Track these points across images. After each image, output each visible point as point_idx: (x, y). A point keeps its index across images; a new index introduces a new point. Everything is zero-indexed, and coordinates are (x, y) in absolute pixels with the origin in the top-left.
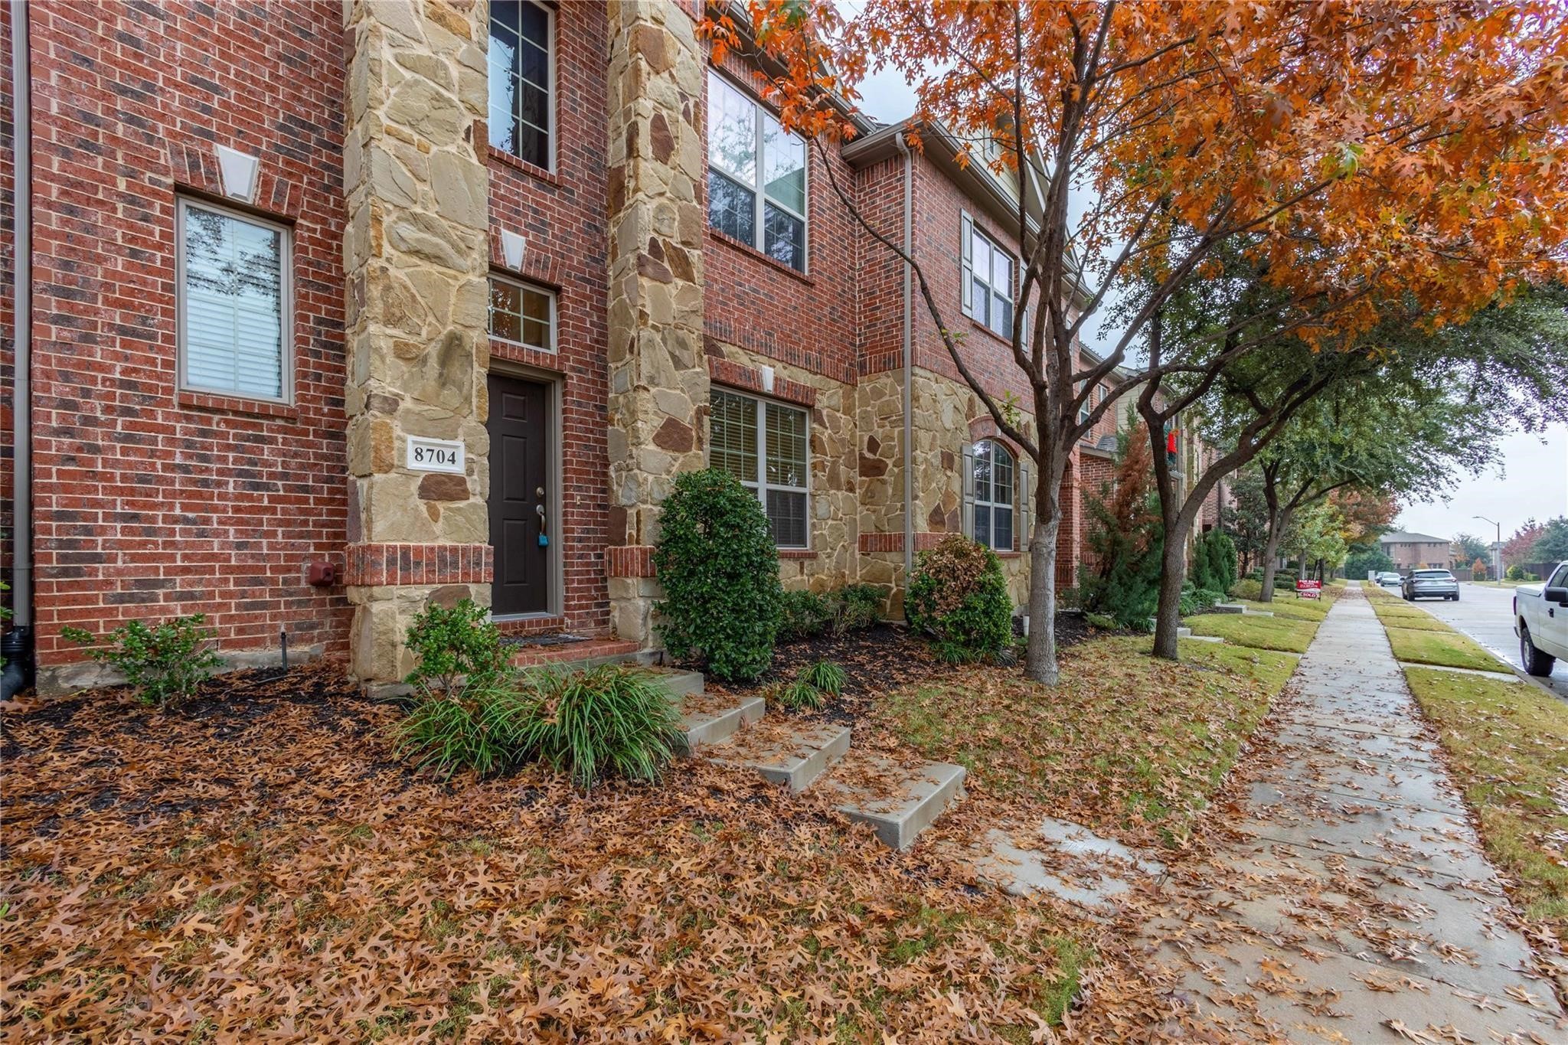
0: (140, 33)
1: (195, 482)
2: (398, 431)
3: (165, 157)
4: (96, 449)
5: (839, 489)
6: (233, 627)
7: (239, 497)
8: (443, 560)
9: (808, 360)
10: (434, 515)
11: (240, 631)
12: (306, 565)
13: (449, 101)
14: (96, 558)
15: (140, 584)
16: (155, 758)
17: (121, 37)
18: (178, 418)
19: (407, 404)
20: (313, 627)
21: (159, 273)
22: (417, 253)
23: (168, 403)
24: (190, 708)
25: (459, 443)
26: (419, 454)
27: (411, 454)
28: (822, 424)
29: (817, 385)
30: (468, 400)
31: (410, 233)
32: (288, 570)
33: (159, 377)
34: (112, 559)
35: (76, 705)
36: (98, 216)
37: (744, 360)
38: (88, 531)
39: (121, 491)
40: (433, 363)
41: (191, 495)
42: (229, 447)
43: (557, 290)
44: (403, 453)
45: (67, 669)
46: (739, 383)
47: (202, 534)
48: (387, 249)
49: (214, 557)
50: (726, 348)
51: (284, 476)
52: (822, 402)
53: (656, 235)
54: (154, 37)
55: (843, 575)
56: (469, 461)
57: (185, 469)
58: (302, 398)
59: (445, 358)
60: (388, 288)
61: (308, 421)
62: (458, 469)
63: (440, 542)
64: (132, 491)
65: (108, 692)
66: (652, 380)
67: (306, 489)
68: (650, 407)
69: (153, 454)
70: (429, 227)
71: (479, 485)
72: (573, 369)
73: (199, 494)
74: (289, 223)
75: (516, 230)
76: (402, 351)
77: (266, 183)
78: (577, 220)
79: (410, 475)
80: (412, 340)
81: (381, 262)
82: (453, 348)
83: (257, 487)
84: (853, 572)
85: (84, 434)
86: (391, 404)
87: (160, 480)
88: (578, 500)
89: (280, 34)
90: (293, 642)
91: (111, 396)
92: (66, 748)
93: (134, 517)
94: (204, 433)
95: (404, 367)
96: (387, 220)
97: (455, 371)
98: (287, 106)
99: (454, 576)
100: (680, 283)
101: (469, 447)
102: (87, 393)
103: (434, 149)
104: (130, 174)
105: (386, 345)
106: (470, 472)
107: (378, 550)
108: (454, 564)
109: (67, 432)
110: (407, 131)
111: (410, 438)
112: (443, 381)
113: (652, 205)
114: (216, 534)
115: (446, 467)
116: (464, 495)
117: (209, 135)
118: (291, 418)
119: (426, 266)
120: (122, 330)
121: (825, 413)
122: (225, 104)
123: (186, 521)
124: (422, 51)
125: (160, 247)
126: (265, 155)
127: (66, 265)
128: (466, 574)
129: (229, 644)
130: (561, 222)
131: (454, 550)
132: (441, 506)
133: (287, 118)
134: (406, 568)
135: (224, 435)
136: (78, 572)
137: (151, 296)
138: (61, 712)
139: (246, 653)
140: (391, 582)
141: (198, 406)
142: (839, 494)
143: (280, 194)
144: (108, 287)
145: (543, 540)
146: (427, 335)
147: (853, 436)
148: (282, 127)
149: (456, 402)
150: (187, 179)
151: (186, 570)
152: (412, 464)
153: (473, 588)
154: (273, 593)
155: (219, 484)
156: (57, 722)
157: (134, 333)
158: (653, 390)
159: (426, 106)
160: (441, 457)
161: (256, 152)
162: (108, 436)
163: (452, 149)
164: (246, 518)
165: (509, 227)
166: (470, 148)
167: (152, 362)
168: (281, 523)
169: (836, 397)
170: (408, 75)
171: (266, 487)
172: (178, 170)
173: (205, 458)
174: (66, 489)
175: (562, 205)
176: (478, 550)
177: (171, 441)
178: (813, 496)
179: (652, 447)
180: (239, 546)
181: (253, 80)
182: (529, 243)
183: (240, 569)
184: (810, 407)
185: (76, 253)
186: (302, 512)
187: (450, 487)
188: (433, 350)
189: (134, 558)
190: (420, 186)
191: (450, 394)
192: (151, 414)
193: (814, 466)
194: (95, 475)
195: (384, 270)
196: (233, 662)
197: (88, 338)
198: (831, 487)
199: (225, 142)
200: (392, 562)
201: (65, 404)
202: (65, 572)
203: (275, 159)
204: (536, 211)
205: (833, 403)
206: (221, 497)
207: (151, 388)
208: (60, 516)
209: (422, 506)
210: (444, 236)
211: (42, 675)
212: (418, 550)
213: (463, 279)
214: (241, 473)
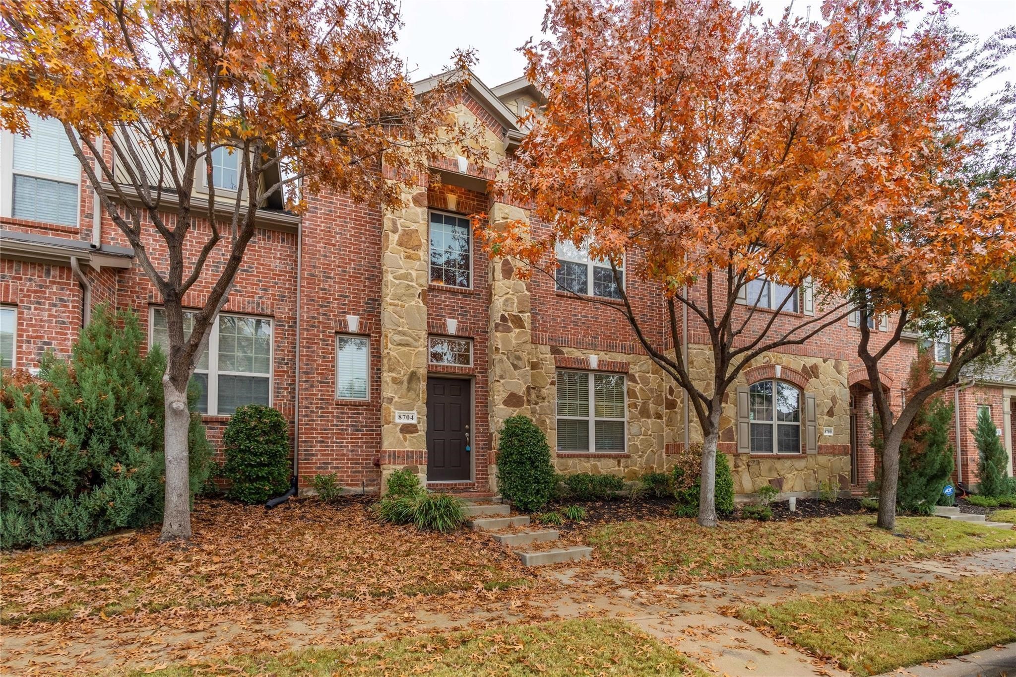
0: (327, 287)
1: (339, 430)
2: (392, 410)
3: (332, 324)
4: (313, 421)
5: (649, 417)
6: (350, 479)
7: (352, 434)
8: (408, 456)
9: (623, 347)
10: (405, 439)
11: (352, 480)
12: (372, 458)
13: (412, 286)
14: (313, 455)
15: (324, 463)
16: (318, 512)
17: (322, 289)
18: (335, 408)
19: (396, 399)
20: (374, 480)
21: (330, 362)
22: (400, 344)
23: (332, 404)
24: (332, 502)
25: (415, 412)
26: (400, 417)
27: (397, 417)
28: (635, 381)
29: (631, 360)
30: (418, 395)
31: (397, 338)
32: (367, 459)
33: (330, 396)
34: (317, 455)
35: (305, 500)
36: (315, 346)
37: (577, 354)
38: (311, 446)
39: (320, 434)
40: (405, 383)
41: (338, 434)
42: (349, 417)
43: (473, 339)
44: (394, 418)
45: (305, 489)
46: (574, 366)
47: (341, 447)
48: (390, 345)
49: (344, 455)
50: (565, 350)
51: (366, 426)
52: (634, 370)
53: (503, 313)
54: (330, 286)
55: (652, 468)
56: (419, 418)
57: (337, 425)
58: (372, 398)
59: (410, 381)
60: (390, 359)
61: (374, 406)
62: (414, 422)
63: (407, 449)
64: (322, 433)
65: (314, 497)
66: (501, 377)
67: (372, 430)
68: (501, 388)
69: (328, 421)
70: (404, 334)
71: (422, 428)
72: (479, 372)
73: (340, 434)
74: (368, 335)
75: (453, 318)
76: (394, 381)
77: (361, 324)
78: (482, 306)
79: (397, 425)
80: (398, 376)
81: (388, 351)
82: (413, 377)
83: (357, 430)
84: (661, 466)
85: (311, 416)
86: (390, 400)
87: (330, 429)
88: (481, 430)
89: (366, 271)
90: (367, 486)
91: (317, 403)
92: (300, 509)
93: (323, 442)
94: (342, 413)
95: (395, 386)
96: (389, 335)
97: (414, 385)
98: (368, 295)
99: (412, 462)
100: (517, 330)
101: (418, 413)
102: (311, 403)
103: (406, 305)
104: (324, 332)
105: (389, 379)
106: (419, 422)
107: (385, 452)
108: (412, 457)
109: (306, 416)
110: (397, 302)
111: (397, 412)
112: (409, 389)
113: (502, 300)
114: (345, 447)
115: (410, 421)
116: (416, 431)
117: (345, 313)
118: (368, 405)
119: (403, 349)
120: (321, 382)
121: (637, 375)
122: (349, 301)
123: (337, 443)
124: (402, 271)
125: (331, 353)
126: (362, 315)
127: (307, 364)
128: (417, 461)
129: (348, 485)
130: (474, 309)
131: (412, 452)
132: (408, 436)
133: (369, 299)
134: (395, 458)
135: (348, 413)
136: (308, 459)
137: (328, 370)
138: (301, 501)
139: (353, 488)
140: (389, 463)
141: (341, 405)
142: (649, 421)
143: (366, 327)
144: (317, 369)
145: (468, 448)
146: (403, 373)
147: (660, 386)
148: (367, 303)
149: (414, 396)
150: (338, 330)
151: (336, 459)
152: (397, 421)
153: (419, 467)
154: (362, 468)
155: (346, 430)
156: (300, 503)
157: (324, 382)
158: (502, 381)
159: (403, 291)
160: (408, 417)
161: (358, 314)
162: (317, 416)
163: (413, 303)
164: (354, 441)
165: (450, 317)
166: (420, 301)
167: (328, 391)
168: (365, 443)
169: (646, 365)
170: (397, 282)
171: (360, 430)
172: (336, 327)
173: (342, 422)
174: (306, 433)
175: (474, 302)
176: (421, 452)
177: (333, 417)
178: (629, 423)
179: (502, 406)
180: (352, 451)
181: (358, 290)
182: (459, 322)
183: (352, 459)
184: (627, 373)
185: (310, 360)
186: (371, 439)
187: (411, 429)
188: (405, 379)
189: (323, 455)
190: (401, 320)
191: (412, 394)
192: (328, 408)
193: (629, 406)
194: (313, 429)
195: (388, 353)
196: (349, 491)
197: (312, 386)
198: (642, 417)
199: (349, 313)
200: (390, 456)
201: (307, 407)
202: (305, 459)
203: (364, 315)
204: (462, 307)
205: (643, 369)
206: (347, 434)
207: (328, 400)
208: (305, 442)
209: (401, 436)
210: (410, 336)
211: (300, 491)
212: (399, 452)
213: (417, 350)
214: (353, 426)
